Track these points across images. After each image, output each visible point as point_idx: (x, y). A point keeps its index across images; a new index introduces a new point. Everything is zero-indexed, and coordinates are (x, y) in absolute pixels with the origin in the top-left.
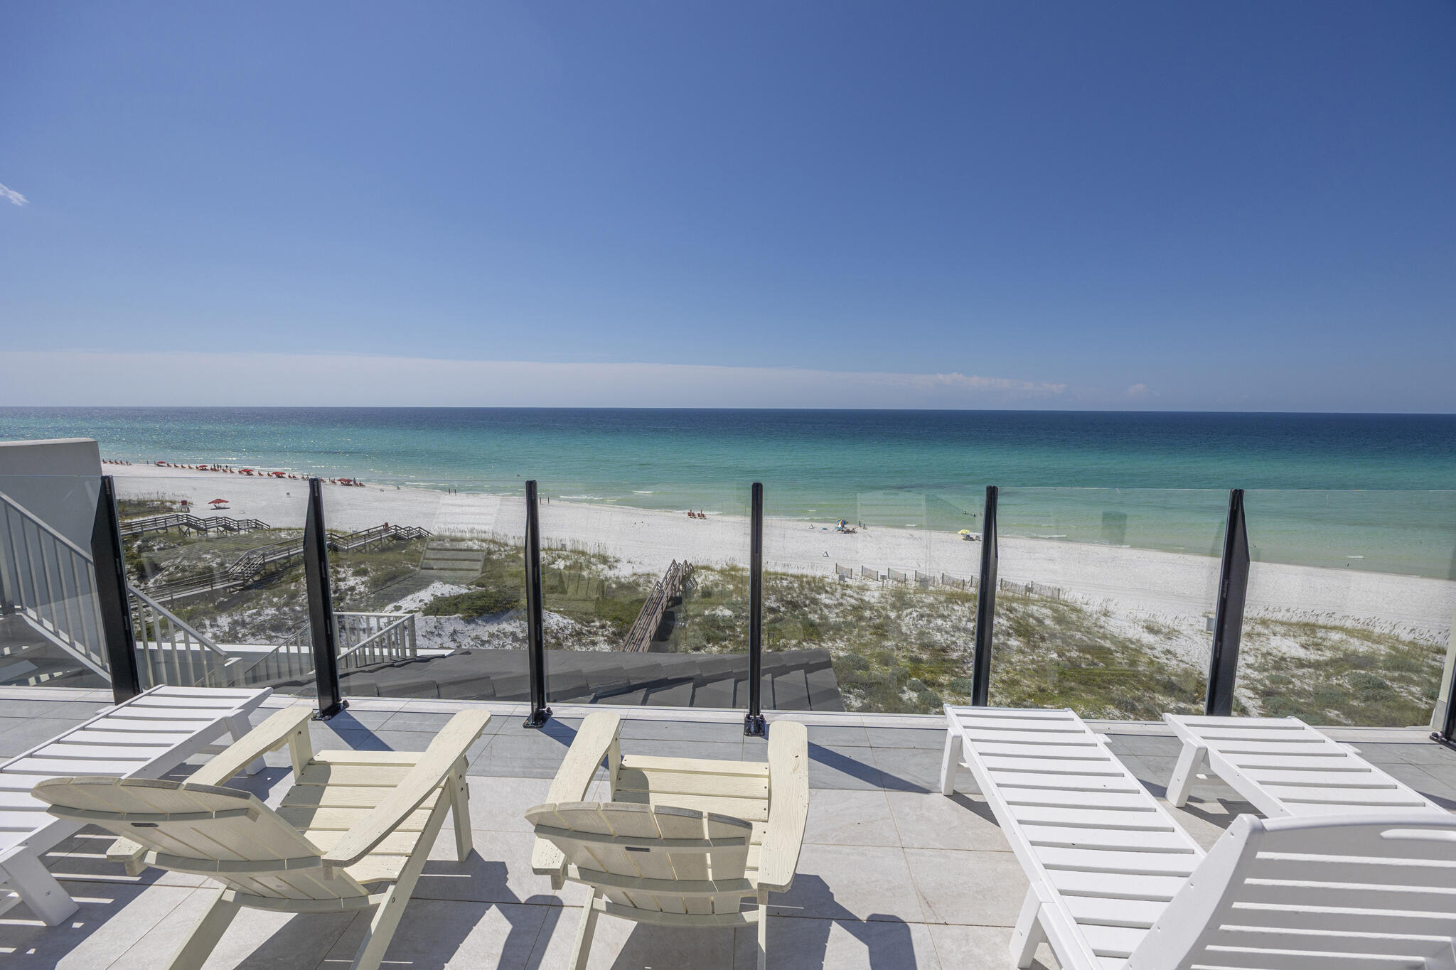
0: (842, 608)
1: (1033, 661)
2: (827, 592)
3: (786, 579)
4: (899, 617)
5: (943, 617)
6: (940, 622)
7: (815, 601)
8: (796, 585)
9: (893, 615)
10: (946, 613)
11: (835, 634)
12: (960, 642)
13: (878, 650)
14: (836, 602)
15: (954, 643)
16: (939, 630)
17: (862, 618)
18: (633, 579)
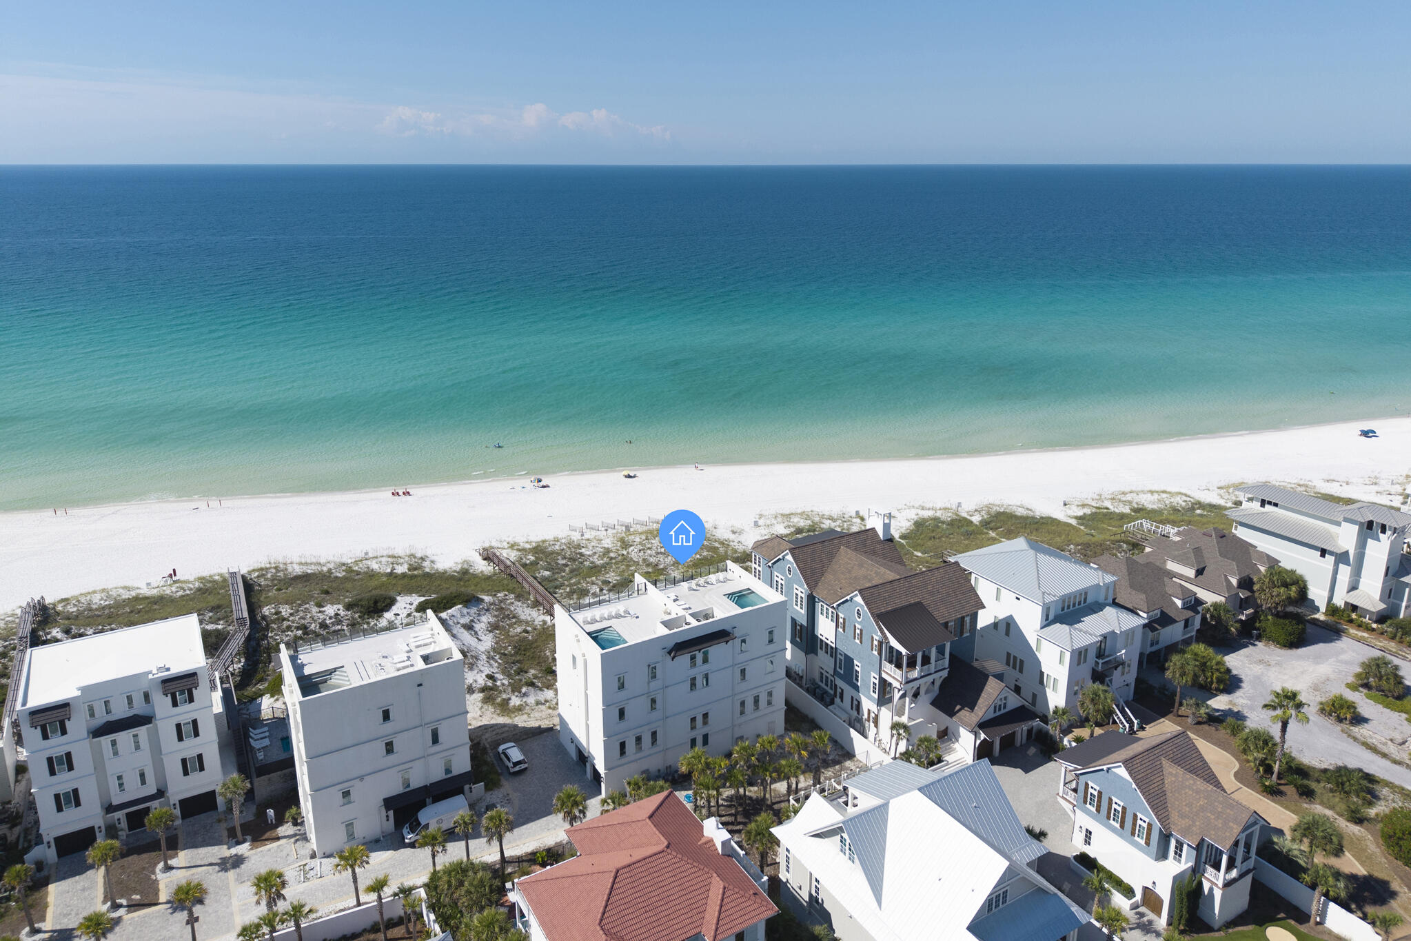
0: (597, 555)
2: (583, 547)
3: (554, 545)
4: (628, 553)
5: (649, 548)
6: (649, 552)
7: (582, 555)
8: (564, 547)
9: (625, 553)
10: (650, 546)
12: (662, 560)
14: (592, 552)
16: (651, 556)
17: (612, 558)
18: (460, 566)
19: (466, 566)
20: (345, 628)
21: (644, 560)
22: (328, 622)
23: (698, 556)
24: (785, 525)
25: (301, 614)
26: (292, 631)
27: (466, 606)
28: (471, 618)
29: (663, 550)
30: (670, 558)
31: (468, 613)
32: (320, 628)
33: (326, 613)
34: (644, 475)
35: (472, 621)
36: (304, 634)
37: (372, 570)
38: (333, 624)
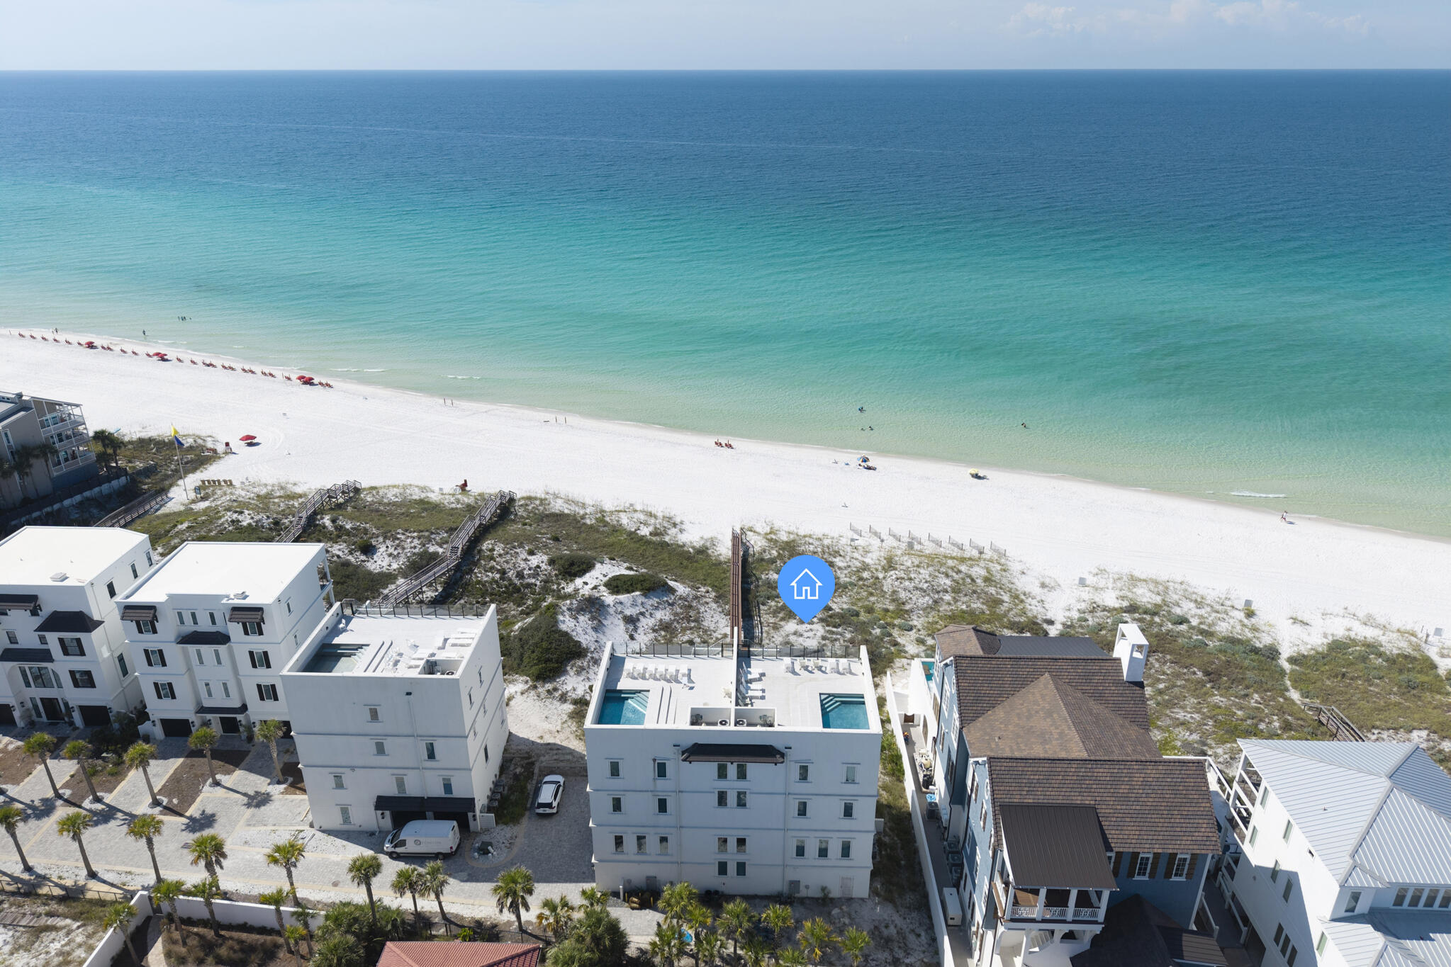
0: (849, 570)
1: (951, 610)
2: (840, 555)
3: (812, 544)
4: (884, 578)
5: (910, 579)
6: (907, 583)
7: (832, 564)
8: (819, 550)
9: (881, 576)
11: (843, 591)
12: (914, 598)
13: (867, 603)
14: (846, 564)
15: (911, 598)
16: (905, 590)
17: (861, 579)
18: (702, 543)
19: (708, 544)
20: (538, 583)
21: (894, 592)
22: (525, 572)
23: (964, 607)
24: (1121, 594)
25: (508, 557)
26: (492, 573)
27: (645, 595)
28: (643, 610)
29: (925, 586)
30: (927, 598)
31: (642, 603)
32: (517, 577)
33: (529, 563)
34: (996, 477)
35: (642, 614)
36: (501, 578)
37: (621, 525)
38: (529, 576)
